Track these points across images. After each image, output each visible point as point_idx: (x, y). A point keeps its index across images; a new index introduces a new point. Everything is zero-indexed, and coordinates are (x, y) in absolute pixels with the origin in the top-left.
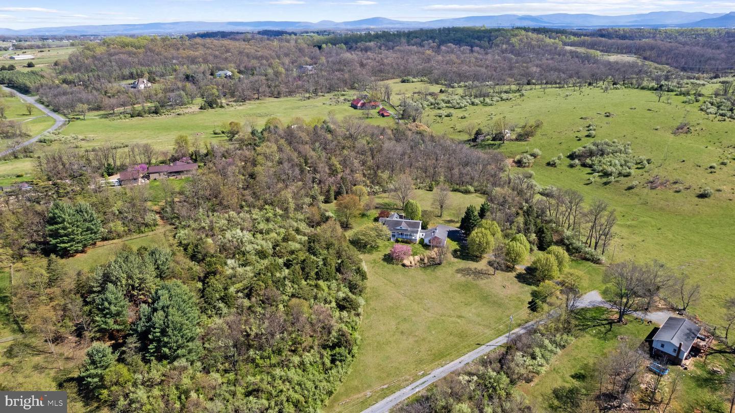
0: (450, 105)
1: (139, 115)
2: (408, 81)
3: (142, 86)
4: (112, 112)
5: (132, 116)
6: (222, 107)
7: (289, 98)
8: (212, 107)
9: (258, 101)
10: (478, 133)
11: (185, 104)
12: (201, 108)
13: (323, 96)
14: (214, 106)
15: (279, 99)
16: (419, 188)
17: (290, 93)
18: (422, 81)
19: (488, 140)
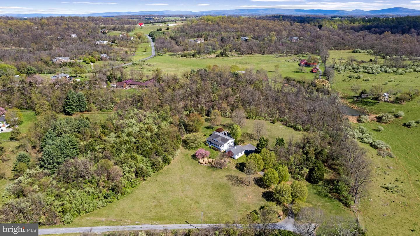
0: (366, 71)
1: (185, 56)
2: (356, 52)
3: (199, 42)
4: (175, 53)
5: (182, 57)
6: (228, 56)
7: (270, 55)
8: (222, 56)
9: (250, 55)
10: (363, 92)
11: (210, 53)
12: (216, 56)
13: (291, 56)
14: (224, 55)
15: (263, 55)
16: (266, 120)
17: (271, 53)
18: (368, 53)
19: (369, 98)
